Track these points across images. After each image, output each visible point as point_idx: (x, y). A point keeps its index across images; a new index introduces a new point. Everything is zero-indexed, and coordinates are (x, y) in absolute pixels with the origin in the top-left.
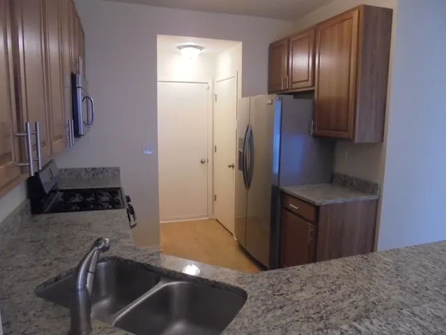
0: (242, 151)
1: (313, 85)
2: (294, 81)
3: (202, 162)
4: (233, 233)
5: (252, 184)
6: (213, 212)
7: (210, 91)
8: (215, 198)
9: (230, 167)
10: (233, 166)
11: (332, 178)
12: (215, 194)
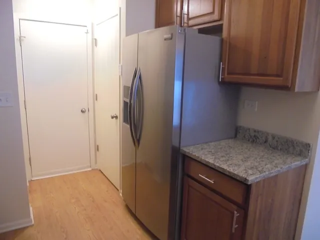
0: (128, 101)
1: (221, 19)
2: (190, 16)
3: (82, 111)
4: (119, 188)
5: (141, 142)
6: (96, 163)
7: (90, 35)
8: (97, 148)
9: (112, 118)
10: (116, 117)
11: (236, 133)
12: (97, 144)
